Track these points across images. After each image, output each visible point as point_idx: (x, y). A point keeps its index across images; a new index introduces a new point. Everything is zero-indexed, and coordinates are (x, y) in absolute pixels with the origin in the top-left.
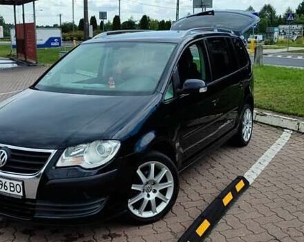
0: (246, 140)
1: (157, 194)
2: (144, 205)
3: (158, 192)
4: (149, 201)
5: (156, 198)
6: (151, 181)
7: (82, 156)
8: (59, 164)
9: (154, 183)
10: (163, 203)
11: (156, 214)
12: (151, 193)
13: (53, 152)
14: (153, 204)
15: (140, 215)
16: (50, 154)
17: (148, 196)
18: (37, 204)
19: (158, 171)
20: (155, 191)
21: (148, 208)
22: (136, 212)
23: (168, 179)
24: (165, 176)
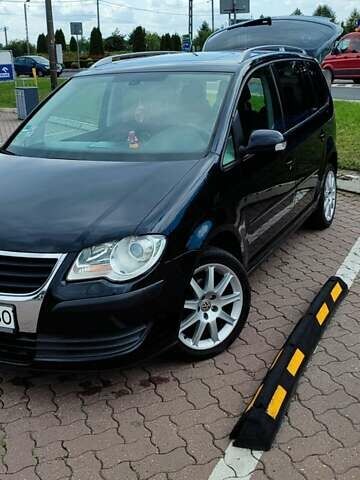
0: (329, 218)
1: (218, 314)
2: (201, 331)
3: (220, 309)
4: (208, 324)
5: (218, 320)
6: (209, 293)
7: (108, 262)
8: (71, 276)
9: (214, 297)
10: (227, 325)
11: (218, 343)
12: (210, 313)
13: (61, 257)
14: (214, 328)
15: (195, 347)
16: (55, 261)
17: (206, 316)
18: (38, 340)
19: (219, 277)
20: (215, 309)
21: (207, 335)
22: (189, 343)
23: (234, 289)
24: (229, 284)
